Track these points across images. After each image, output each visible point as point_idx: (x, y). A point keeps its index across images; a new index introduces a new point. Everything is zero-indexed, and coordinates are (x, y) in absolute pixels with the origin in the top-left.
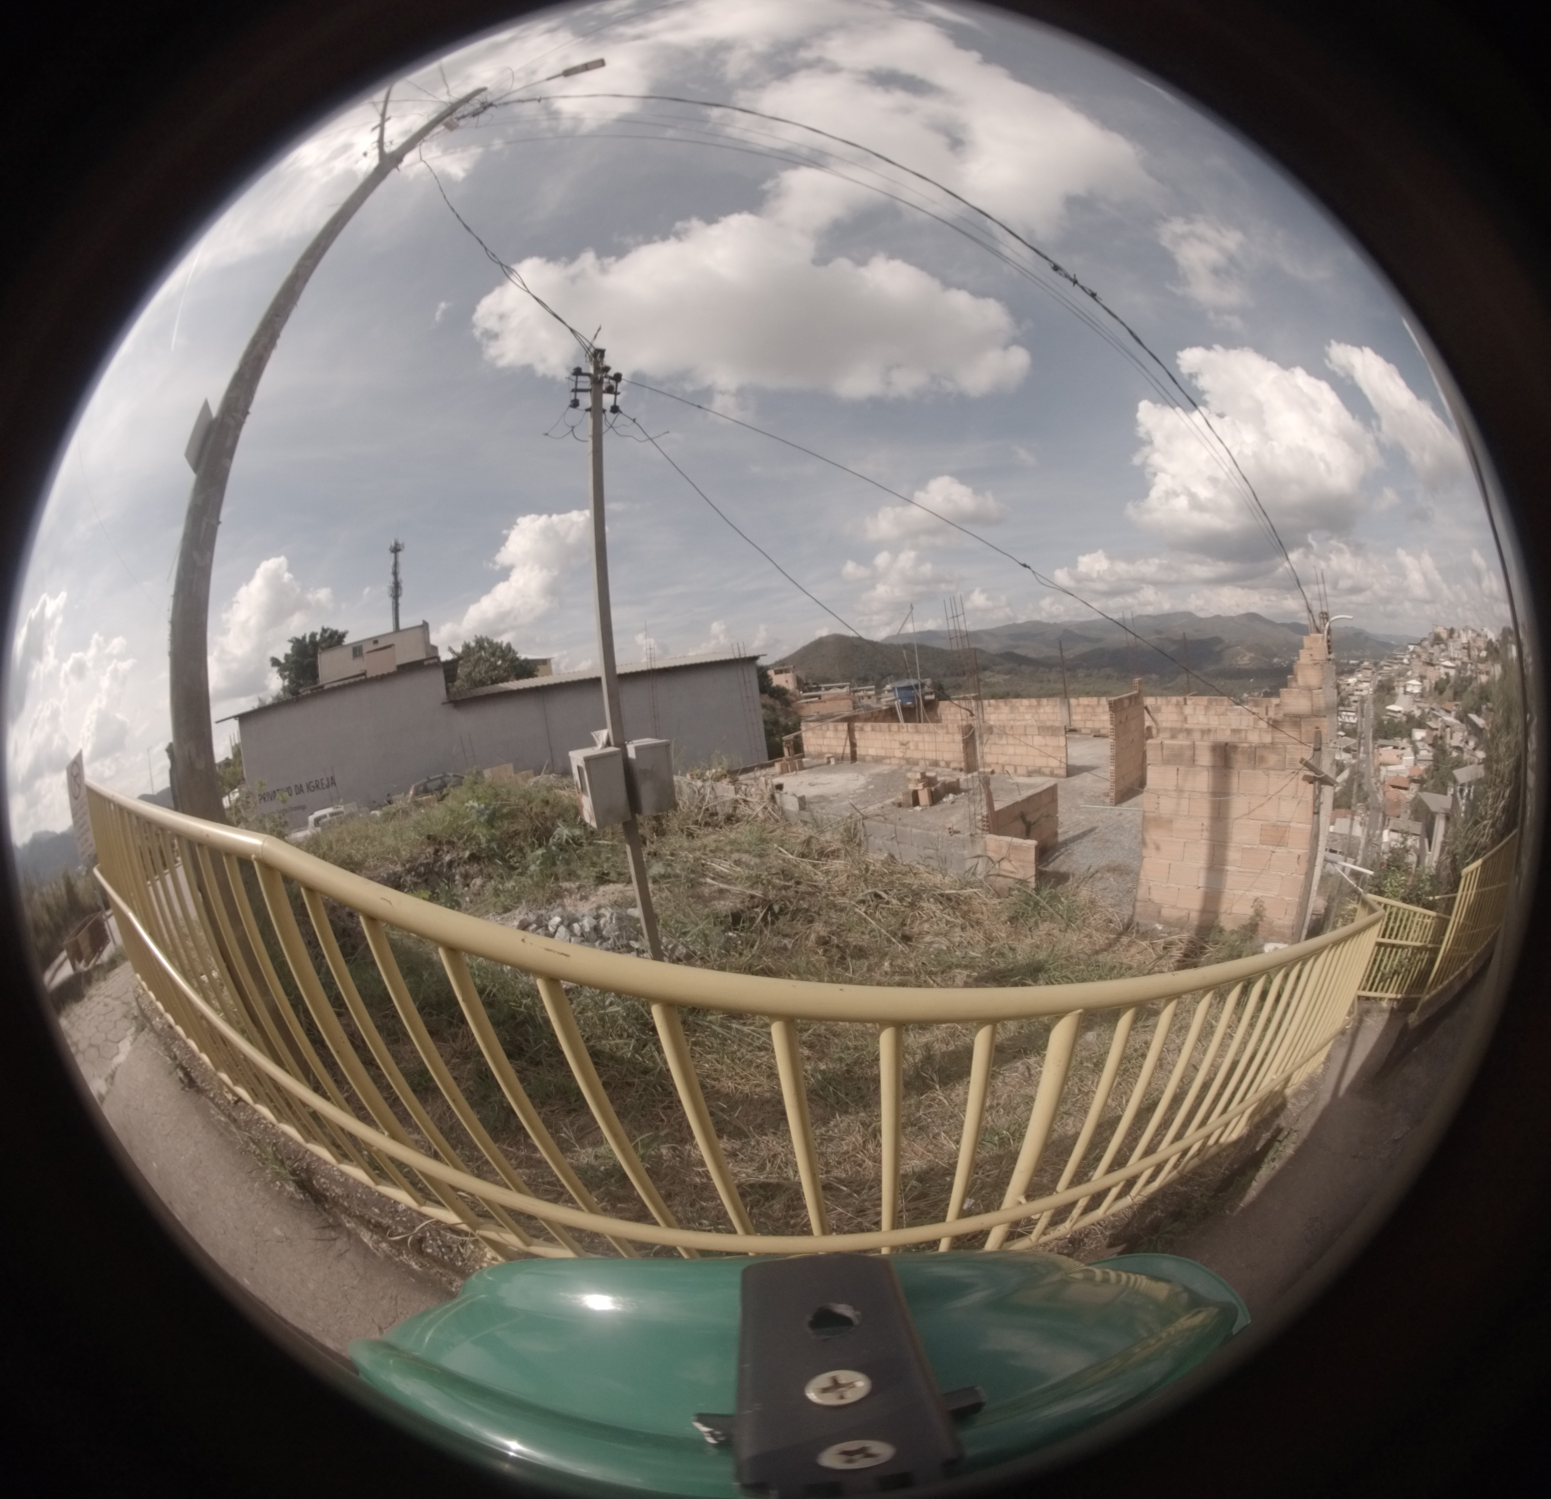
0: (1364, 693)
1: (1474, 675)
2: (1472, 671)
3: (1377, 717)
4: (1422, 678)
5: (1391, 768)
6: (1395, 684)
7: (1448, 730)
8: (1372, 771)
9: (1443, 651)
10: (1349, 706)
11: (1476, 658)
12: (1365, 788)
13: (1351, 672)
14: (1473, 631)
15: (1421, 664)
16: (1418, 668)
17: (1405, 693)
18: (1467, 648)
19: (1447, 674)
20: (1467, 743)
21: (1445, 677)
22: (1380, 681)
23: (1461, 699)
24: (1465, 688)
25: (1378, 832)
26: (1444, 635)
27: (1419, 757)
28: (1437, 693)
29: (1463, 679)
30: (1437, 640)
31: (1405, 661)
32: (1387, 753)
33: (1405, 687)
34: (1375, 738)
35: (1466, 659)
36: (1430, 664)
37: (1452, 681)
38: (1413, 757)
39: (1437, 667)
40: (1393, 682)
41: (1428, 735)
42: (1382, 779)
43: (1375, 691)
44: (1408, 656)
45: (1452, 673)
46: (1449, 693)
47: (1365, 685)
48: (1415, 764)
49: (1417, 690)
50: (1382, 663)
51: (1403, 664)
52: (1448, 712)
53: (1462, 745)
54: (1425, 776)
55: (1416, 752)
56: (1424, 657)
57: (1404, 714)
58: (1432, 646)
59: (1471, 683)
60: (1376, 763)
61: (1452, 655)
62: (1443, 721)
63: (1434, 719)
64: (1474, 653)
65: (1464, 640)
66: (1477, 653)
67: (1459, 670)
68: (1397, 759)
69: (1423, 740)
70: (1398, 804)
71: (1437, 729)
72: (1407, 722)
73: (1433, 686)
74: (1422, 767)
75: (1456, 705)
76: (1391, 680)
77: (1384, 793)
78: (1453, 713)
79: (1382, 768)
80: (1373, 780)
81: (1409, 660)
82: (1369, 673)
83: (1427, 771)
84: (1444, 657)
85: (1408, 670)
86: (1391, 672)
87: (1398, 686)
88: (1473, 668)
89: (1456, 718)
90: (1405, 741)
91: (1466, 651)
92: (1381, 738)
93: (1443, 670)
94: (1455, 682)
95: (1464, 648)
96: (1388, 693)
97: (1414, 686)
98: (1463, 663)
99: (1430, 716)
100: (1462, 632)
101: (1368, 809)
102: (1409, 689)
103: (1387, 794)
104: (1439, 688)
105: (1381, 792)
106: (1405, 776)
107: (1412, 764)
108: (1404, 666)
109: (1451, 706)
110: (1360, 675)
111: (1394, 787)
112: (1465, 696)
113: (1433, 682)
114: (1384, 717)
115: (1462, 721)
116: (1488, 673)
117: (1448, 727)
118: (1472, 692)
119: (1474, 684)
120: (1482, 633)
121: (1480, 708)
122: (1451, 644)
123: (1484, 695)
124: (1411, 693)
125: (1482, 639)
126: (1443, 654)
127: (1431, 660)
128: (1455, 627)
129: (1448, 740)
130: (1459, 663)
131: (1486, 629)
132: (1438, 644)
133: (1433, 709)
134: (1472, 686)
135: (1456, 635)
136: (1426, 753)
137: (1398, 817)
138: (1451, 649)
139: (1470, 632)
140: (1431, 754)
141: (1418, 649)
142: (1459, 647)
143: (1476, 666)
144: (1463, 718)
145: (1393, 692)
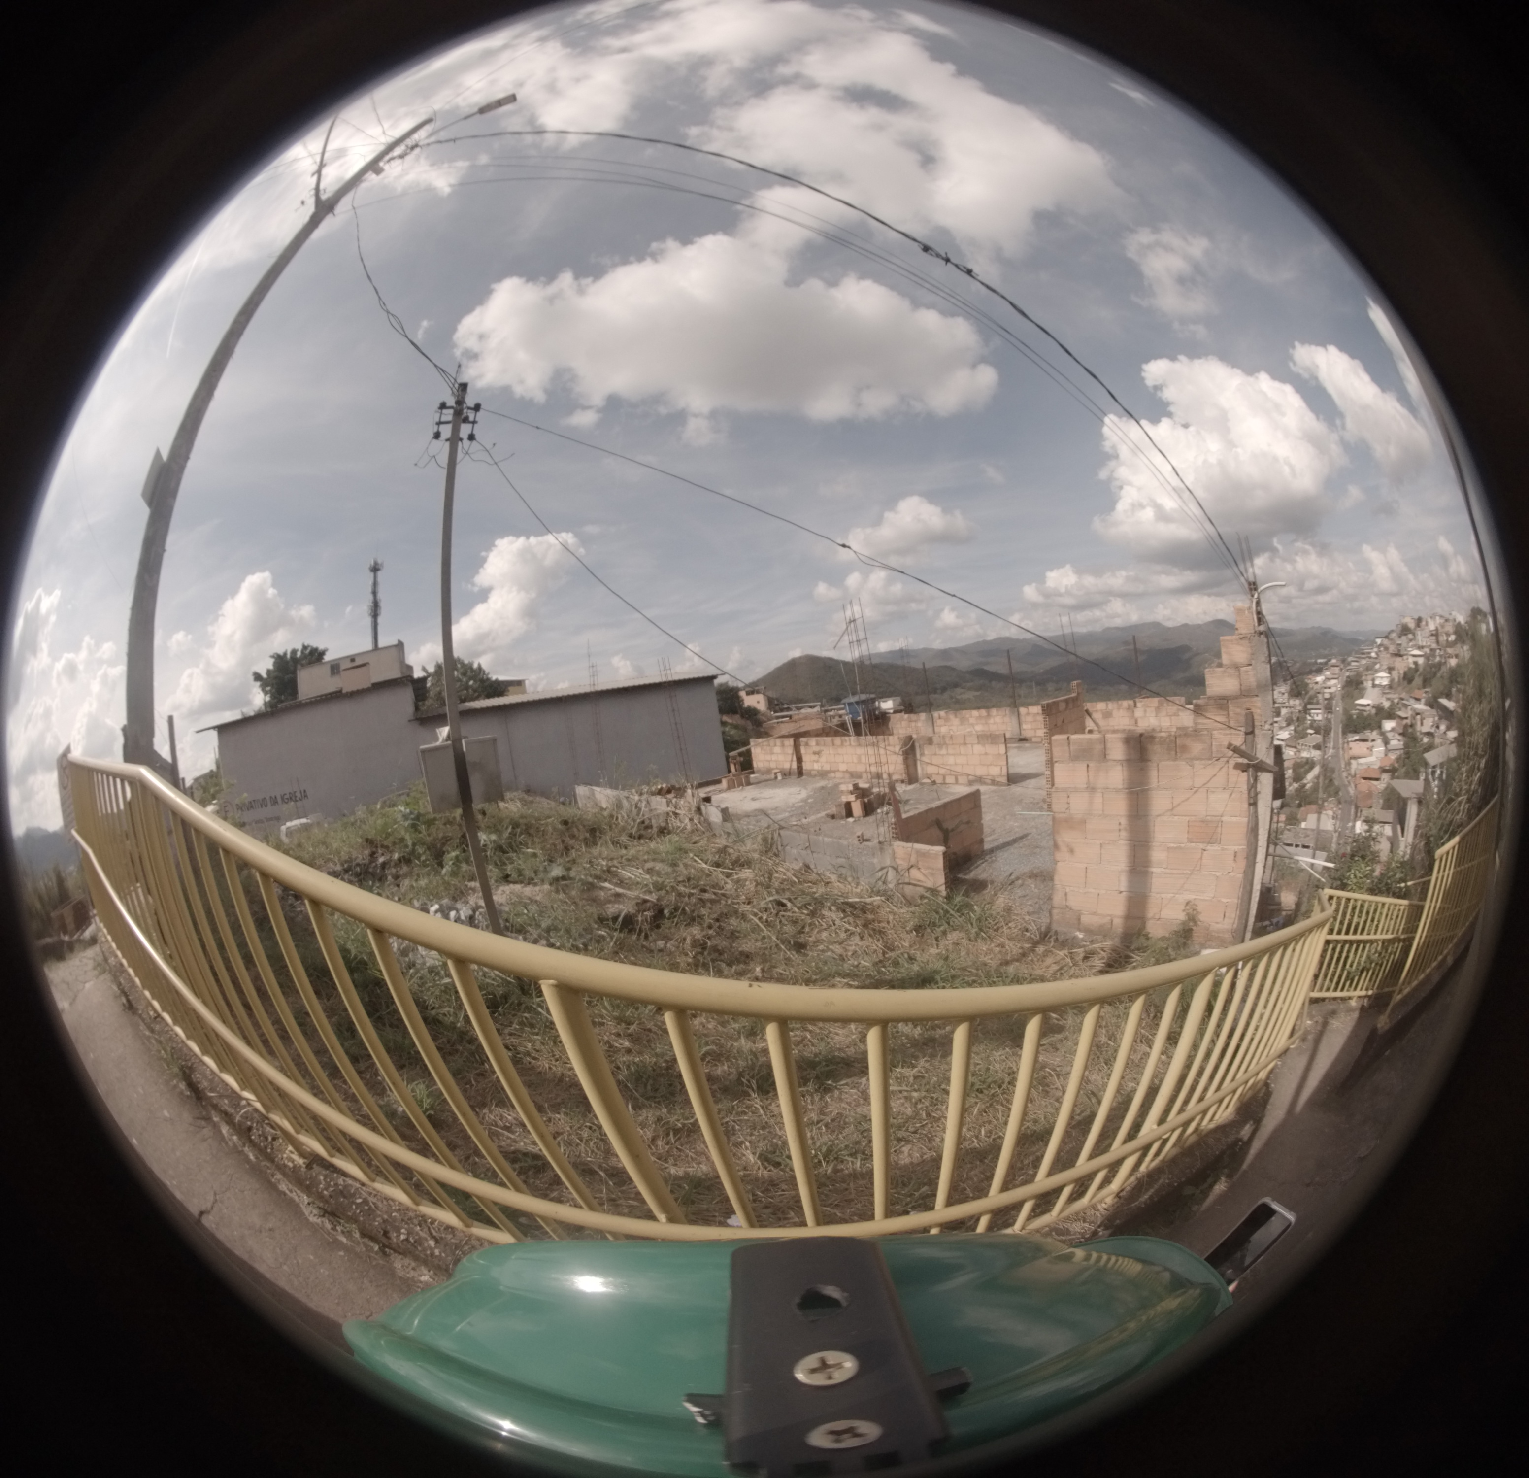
0: (1333, 690)
1: (1443, 661)
2: (1441, 656)
3: (1346, 712)
4: (1390, 669)
5: (1361, 761)
6: (1364, 678)
7: (1418, 717)
8: (1343, 766)
9: (1411, 640)
10: (1318, 703)
11: (1444, 643)
12: (1336, 783)
13: (1319, 671)
14: (1441, 617)
15: (1388, 656)
16: (1386, 660)
17: (1374, 686)
18: (1436, 634)
19: (1416, 663)
20: (1438, 727)
21: (1413, 666)
22: (1348, 677)
23: (1431, 686)
24: (1435, 674)
25: (1350, 824)
26: (1412, 625)
27: (1389, 747)
28: (1406, 683)
29: (1432, 666)
30: (1405, 630)
31: (1373, 655)
32: (1358, 748)
33: (1373, 680)
34: (1344, 733)
35: (1434, 646)
36: (1398, 655)
37: (1421, 669)
38: (1383, 748)
39: (1405, 657)
40: (1361, 676)
41: (1398, 724)
42: (1353, 772)
43: (1343, 688)
44: (1376, 650)
45: (1421, 661)
46: (1418, 681)
47: (1333, 682)
48: (1386, 755)
49: (1385, 682)
50: (1350, 659)
51: (1370, 658)
52: (1418, 700)
53: (1433, 730)
54: (1396, 765)
55: (1386, 742)
56: (1392, 649)
57: (1373, 707)
58: (1400, 637)
59: (1440, 669)
60: (1347, 757)
61: (1420, 644)
62: (1414, 710)
63: (1403, 709)
64: (1443, 638)
65: (1432, 627)
66: (1445, 638)
67: (1427, 657)
68: (1368, 752)
69: (1393, 730)
70: (1369, 795)
71: (1406, 718)
72: (1377, 714)
73: (1402, 676)
74: (1393, 756)
75: (1426, 692)
76: (1359, 675)
77: (1356, 786)
78: (1423, 701)
79: (1353, 762)
80: (1345, 774)
81: (1377, 653)
82: (1337, 669)
83: (1398, 759)
84: (1412, 646)
85: (1375, 663)
86: (1359, 667)
87: (1366, 680)
88: (1442, 653)
89: (1426, 704)
90: (1375, 733)
91: (1434, 638)
92: (1350, 732)
93: (1411, 660)
94: (1424, 669)
95: (1432, 635)
96: (1357, 688)
97: (1383, 678)
98: (1432, 650)
99: (1400, 706)
100: (1429, 620)
101: (1339, 802)
102: (1377, 682)
103: (1358, 786)
104: (1408, 677)
105: (1352, 785)
106: (1376, 767)
107: (1383, 755)
108: (1372, 660)
109: (1421, 694)
110: (1328, 673)
111: (1365, 779)
112: (1434, 682)
113: (1402, 672)
114: (1354, 712)
115: (1432, 707)
116: (1457, 656)
117: (1418, 714)
118: (1442, 677)
119: (1444, 669)
120: (1451, 618)
121: (1450, 691)
122: (1419, 633)
123: (1455, 676)
124: (1380, 686)
125: (1451, 624)
126: (1411, 644)
127: (1399, 651)
128: (1423, 616)
129: (1418, 727)
130: (1427, 650)
131: (1454, 613)
132: (1406, 634)
133: (1402, 699)
134: (1441, 672)
135: (1423, 623)
136: (1396, 743)
137: (1371, 807)
138: (1419, 637)
139: (1438, 618)
140: (1402, 743)
141: (1386, 642)
142: (1427, 634)
143: (1445, 651)
144: (1433, 704)
145: (1361, 686)
